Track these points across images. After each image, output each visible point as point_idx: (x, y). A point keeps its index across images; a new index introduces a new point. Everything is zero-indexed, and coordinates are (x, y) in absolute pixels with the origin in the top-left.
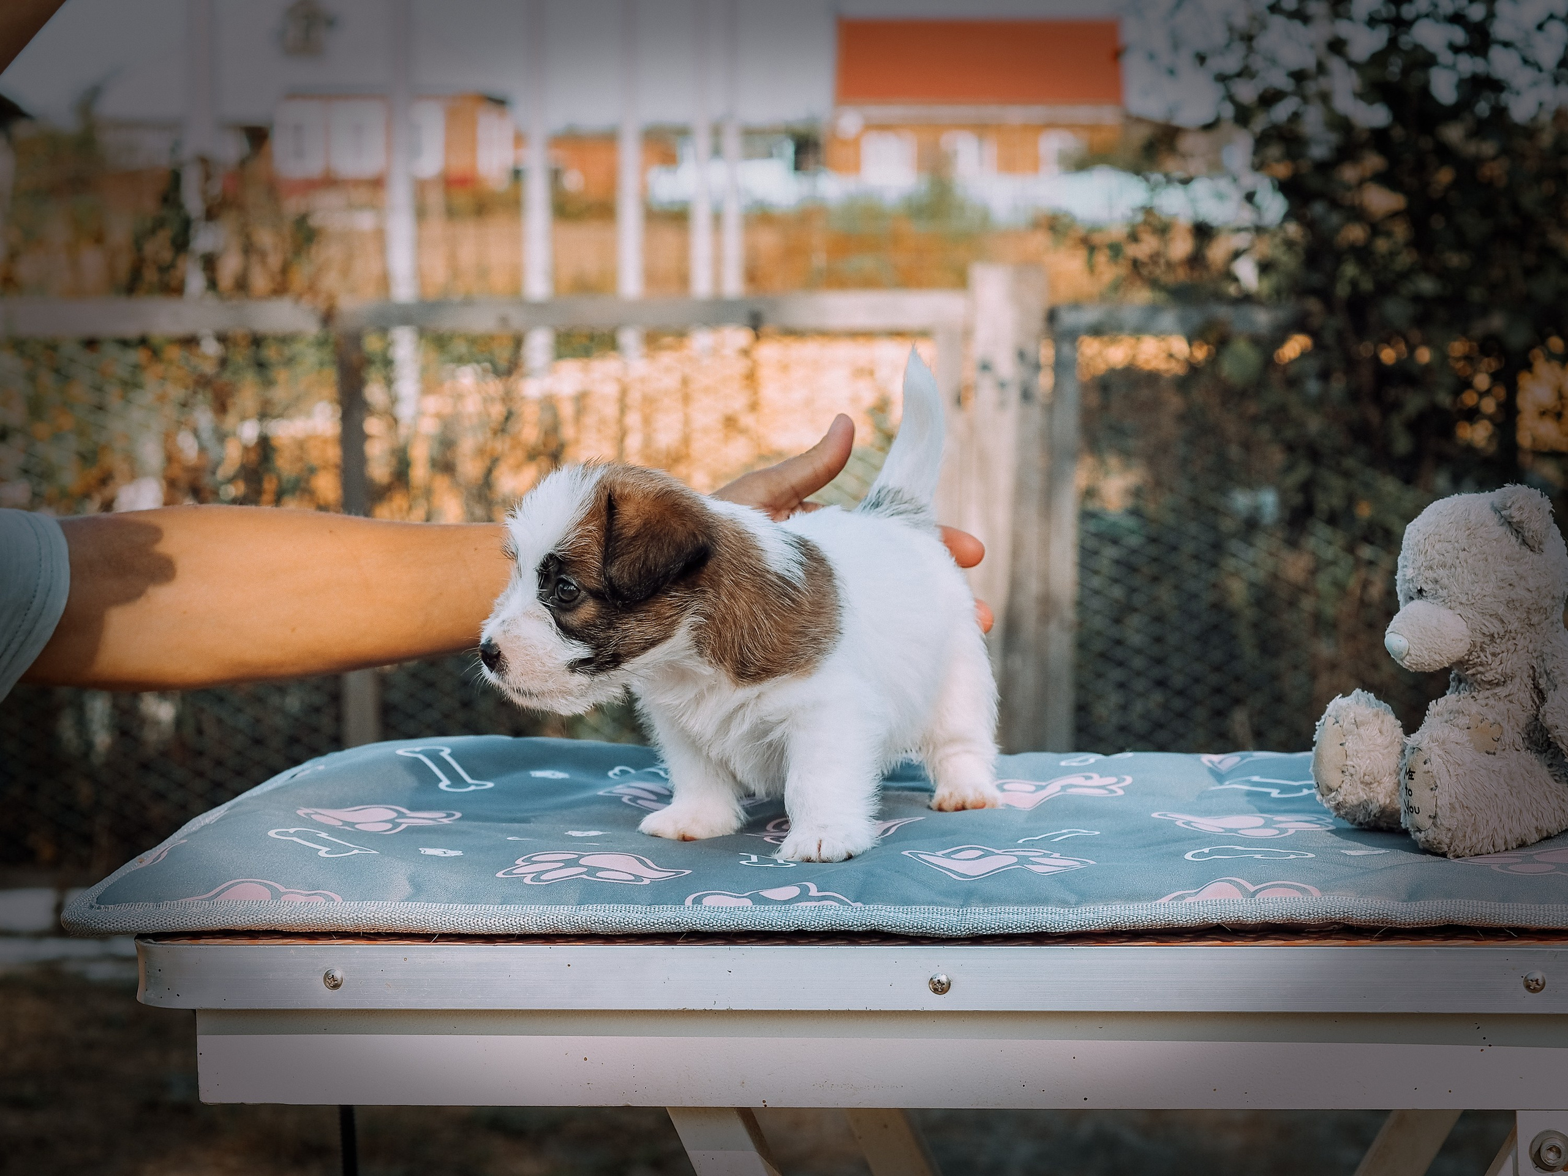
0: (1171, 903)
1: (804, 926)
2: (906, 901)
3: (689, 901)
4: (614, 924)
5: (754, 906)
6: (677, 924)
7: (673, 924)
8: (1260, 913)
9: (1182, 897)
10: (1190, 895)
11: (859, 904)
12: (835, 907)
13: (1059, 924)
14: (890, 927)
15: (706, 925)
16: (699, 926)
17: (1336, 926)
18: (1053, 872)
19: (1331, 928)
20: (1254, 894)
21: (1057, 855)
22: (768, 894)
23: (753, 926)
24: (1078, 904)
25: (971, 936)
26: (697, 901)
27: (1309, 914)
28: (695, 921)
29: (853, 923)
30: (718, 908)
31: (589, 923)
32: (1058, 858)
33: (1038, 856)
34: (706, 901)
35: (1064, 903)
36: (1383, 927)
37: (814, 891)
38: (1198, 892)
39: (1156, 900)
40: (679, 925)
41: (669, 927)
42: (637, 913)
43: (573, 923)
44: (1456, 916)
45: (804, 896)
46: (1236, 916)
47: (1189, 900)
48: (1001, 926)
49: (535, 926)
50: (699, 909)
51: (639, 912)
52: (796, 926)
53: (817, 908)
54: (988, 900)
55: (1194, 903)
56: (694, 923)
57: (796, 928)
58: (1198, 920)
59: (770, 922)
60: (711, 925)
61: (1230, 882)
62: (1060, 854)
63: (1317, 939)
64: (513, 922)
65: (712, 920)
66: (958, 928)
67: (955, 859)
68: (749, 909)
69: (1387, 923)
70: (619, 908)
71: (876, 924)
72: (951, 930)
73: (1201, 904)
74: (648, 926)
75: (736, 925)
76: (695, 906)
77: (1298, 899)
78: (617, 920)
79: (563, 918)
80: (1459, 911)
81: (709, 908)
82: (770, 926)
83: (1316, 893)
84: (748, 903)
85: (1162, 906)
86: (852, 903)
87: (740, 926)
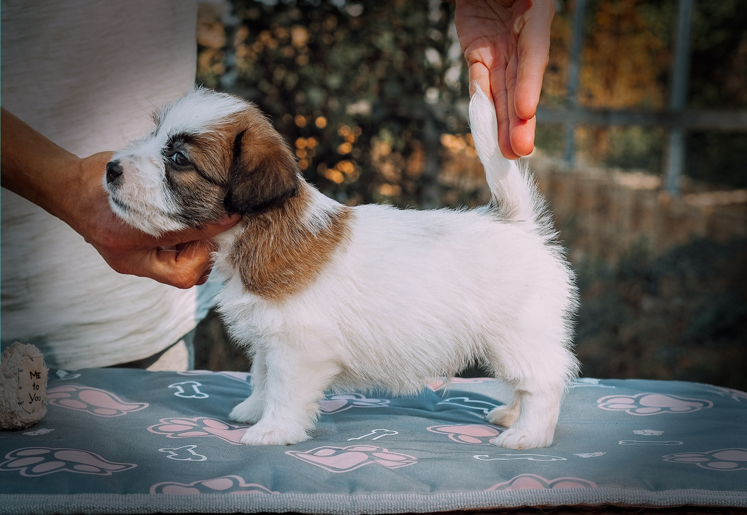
0: (497, 491)
2: (310, 490)
3: (153, 489)
6: (149, 509)
11: (277, 493)
12: (261, 495)
22: (206, 484)
26: (159, 491)
37: (242, 483)
38: (509, 484)
45: (234, 488)
57: (236, 511)
61: (531, 477)
80: (697, 499)
83: (594, 485)
86: (271, 492)
87: (195, 510)
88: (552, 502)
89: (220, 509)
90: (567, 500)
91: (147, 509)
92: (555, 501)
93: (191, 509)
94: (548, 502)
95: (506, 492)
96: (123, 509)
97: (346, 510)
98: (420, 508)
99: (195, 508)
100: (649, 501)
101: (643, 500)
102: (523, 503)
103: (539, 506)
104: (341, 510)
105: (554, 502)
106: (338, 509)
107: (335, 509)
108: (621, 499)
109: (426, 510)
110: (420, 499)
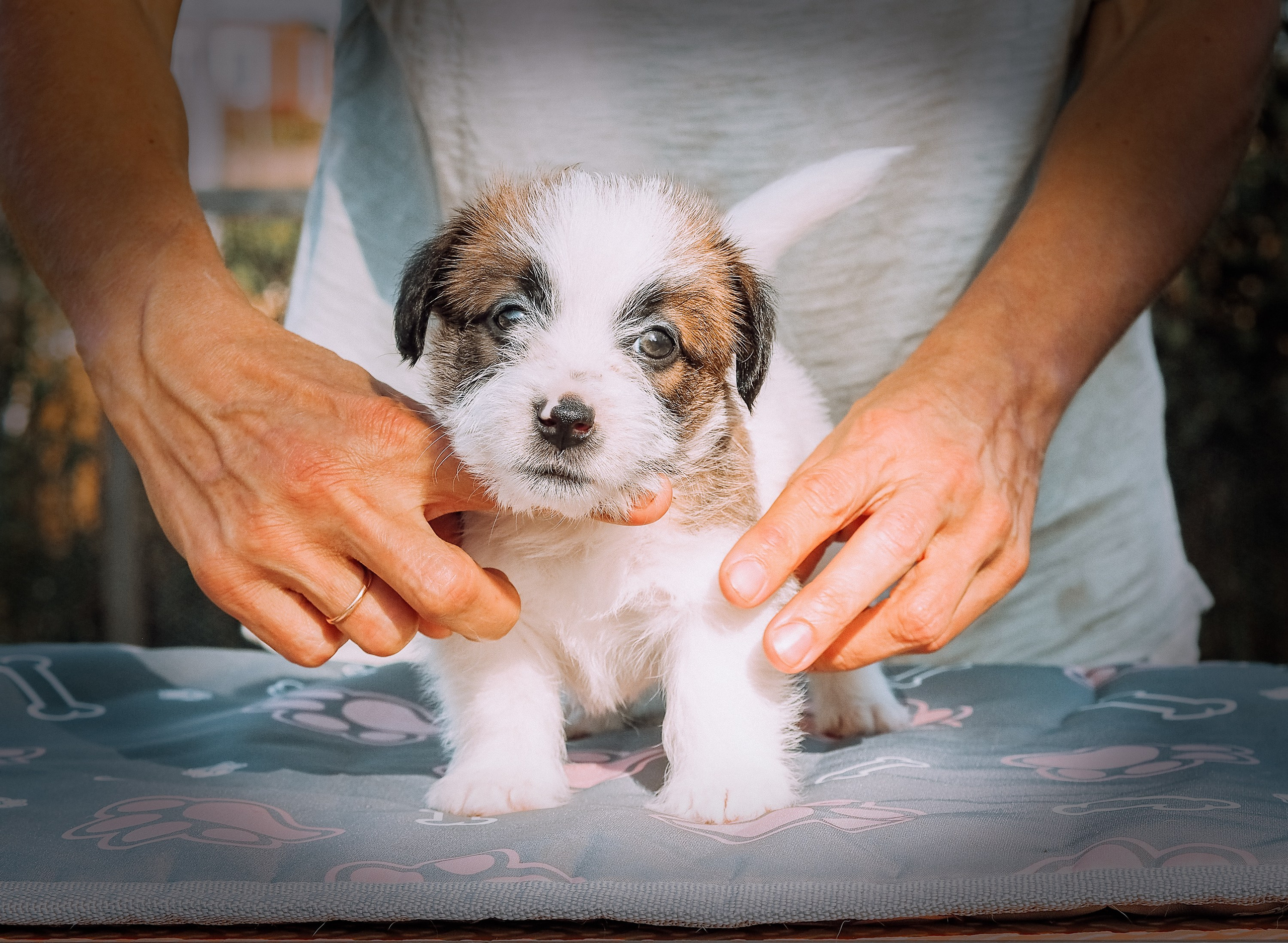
1: (497, 913)
3: (330, 876)
4: (217, 911)
5: (427, 883)
6: (311, 910)
7: (304, 910)
8: (1170, 890)
9: (1054, 867)
10: (1064, 863)
15: (354, 912)
16: (343, 912)
17: (1279, 909)
19: (1272, 911)
20: (1161, 862)
23: (422, 912)
25: (744, 925)
26: (344, 876)
27: (1245, 891)
28: (337, 906)
40: (313, 913)
41: (299, 914)
43: (158, 910)
46: (1135, 895)
47: (1063, 872)
49: (101, 914)
52: (486, 912)
53: (517, 887)
56: (335, 909)
57: (485, 915)
58: (1079, 901)
59: (447, 908)
60: (361, 912)
61: (1123, 844)
63: (1254, 929)
64: (69, 908)
65: (363, 905)
73: (1080, 876)
75: (398, 911)
77: (1226, 869)
79: (143, 901)
82: (447, 913)
84: (417, 879)
87: (403, 913)
88: (1147, 896)
109: (878, 913)
110: (871, 891)
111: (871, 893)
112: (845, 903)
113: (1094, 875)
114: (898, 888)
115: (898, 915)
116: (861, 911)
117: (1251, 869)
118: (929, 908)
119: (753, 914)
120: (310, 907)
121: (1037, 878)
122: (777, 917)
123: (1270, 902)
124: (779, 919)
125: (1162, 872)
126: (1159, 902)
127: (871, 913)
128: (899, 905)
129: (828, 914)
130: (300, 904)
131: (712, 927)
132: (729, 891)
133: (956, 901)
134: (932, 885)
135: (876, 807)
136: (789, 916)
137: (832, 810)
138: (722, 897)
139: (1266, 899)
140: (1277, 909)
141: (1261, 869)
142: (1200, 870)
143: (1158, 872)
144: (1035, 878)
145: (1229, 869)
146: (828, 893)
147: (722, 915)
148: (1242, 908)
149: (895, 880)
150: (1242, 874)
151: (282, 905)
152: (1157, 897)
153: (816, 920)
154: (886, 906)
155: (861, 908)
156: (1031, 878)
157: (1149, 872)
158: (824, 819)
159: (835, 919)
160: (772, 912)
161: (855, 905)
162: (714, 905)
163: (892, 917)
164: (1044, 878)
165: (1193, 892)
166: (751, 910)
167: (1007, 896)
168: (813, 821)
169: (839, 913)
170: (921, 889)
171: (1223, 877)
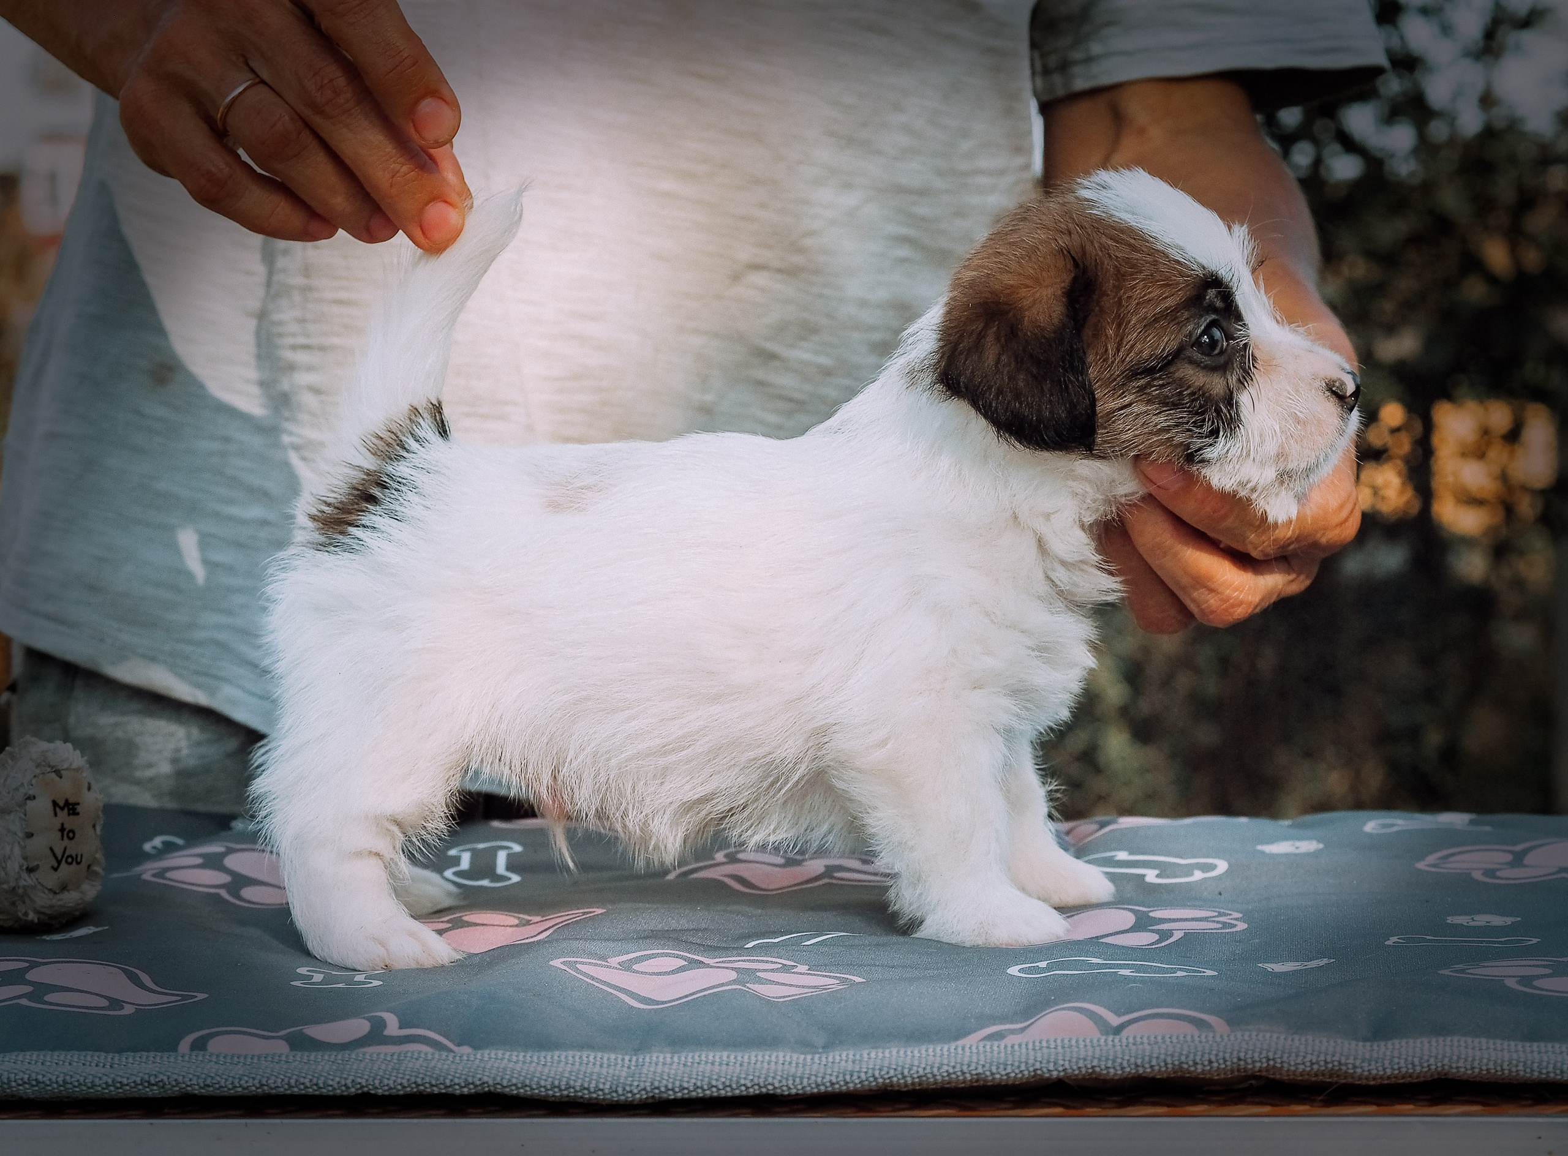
0: (981, 1044)
1: (371, 1087)
2: (544, 1043)
3: (185, 1045)
4: (55, 1086)
5: (293, 1053)
6: (161, 1084)
7: (154, 1085)
8: (1128, 1060)
9: (999, 1036)
10: (1013, 1032)
11: (466, 1050)
12: (426, 1054)
13: (794, 1081)
14: (513, 1088)
15: (208, 1086)
16: (196, 1087)
17: (1253, 1082)
18: (792, 995)
19: (1246, 1085)
20: (1118, 1030)
21: (803, 968)
22: (315, 1031)
23: (286, 1087)
24: (828, 1047)
25: (650, 1101)
26: (199, 1045)
27: (1210, 1062)
28: (190, 1080)
29: (452, 1081)
30: (233, 1057)
31: (14, 1084)
32: (803, 974)
33: (772, 970)
34: (213, 1045)
35: (806, 1046)
36: (1331, 1084)
37: (390, 1028)
38: (1023, 1029)
39: (957, 1038)
40: (163, 1087)
41: (148, 1090)
42: (97, 1066)
44: (1454, 1065)
45: (376, 1036)
46: (1089, 1065)
47: (1010, 1040)
48: (699, 1084)
50: (200, 1058)
51: (101, 1065)
52: (359, 1086)
53: (395, 1057)
54: (679, 1041)
55: (1020, 1045)
56: (189, 1083)
57: (357, 1089)
58: (1026, 1071)
59: (315, 1081)
60: (217, 1086)
61: (1080, 1010)
62: (807, 967)
63: (1222, 1104)
65: (218, 1078)
66: (628, 1088)
67: (638, 972)
68: (284, 1058)
69: (1338, 1076)
70: (69, 1057)
71: (491, 1083)
72: (616, 1091)
73: (1030, 1046)
74: (112, 1088)
75: (258, 1085)
76: (195, 1053)
77: (1192, 1037)
78: (60, 1080)
80: (1459, 1058)
81: (218, 1056)
82: (315, 1087)
83: (1221, 1027)
84: (283, 1047)
85: (967, 1049)
86: (455, 1049)
87: (266, 1088)
88: (1103, 1067)
89: (321, 1085)
90: (1139, 1062)
91: (156, 1084)
92: (1110, 1064)
93: (254, 1085)
94: (1093, 1067)
95: (1002, 1047)
96: (104, 1086)
97: (611, 1088)
98: (784, 1083)
99: (264, 1082)
100: (1340, 1063)
101: (1326, 1063)
102: (1031, 1069)
103: (1069, 1078)
104: (601, 1086)
105: (1109, 1068)
106: (593, 1085)
107: (586, 1085)
108: (1273, 1059)
109: (800, 1087)
110: (794, 1062)
111: (794, 1065)
112: (763, 1076)
113: (1044, 1044)
114: (824, 1059)
115: (822, 1088)
116: (781, 1084)
117: (1221, 1037)
118: (857, 1081)
119: (658, 1088)
120: (159, 1081)
121: (981, 1048)
122: (686, 1091)
123: (1243, 1074)
124: (688, 1093)
125: (1120, 1041)
126: (1115, 1074)
127: (792, 1087)
128: (823, 1078)
129: (743, 1088)
130: (149, 1077)
131: (614, 1103)
132: (633, 1063)
133: (888, 1073)
134: (861, 1055)
135: (809, 972)
136: (699, 1091)
137: (758, 974)
138: (625, 1069)
139: (1239, 1070)
140: (1251, 1082)
141: (1232, 1037)
142: (1163, 1038)
143: (1117, 1041)
144: (977, 1048)
145: (1196, 1038)
146: (745, 1064)
147: (624, 1089)
148: (1210, 1082)
149: (820, 1050)
150: (1211, 1043)
151: (128, 1079)
152: (1114, 1068)
153: (729, 1094)
154: (809, 1078)
155: (780, 1081)
156: (974, 1048)
157: (1106, 1041)
158: (747, 985)
159: (751, 1094)
160: (681, 1086)
161: (774, 1078)
162: (615, 1078)
163: (815, 1090)
164: (988, 1047)
165: (1154, 1062)
166: (656, 1084)
167: (945, 1068)
168: (734, 987)
169: (756, 1087)
170: (850, 1060)
171: (1189, 1046)
